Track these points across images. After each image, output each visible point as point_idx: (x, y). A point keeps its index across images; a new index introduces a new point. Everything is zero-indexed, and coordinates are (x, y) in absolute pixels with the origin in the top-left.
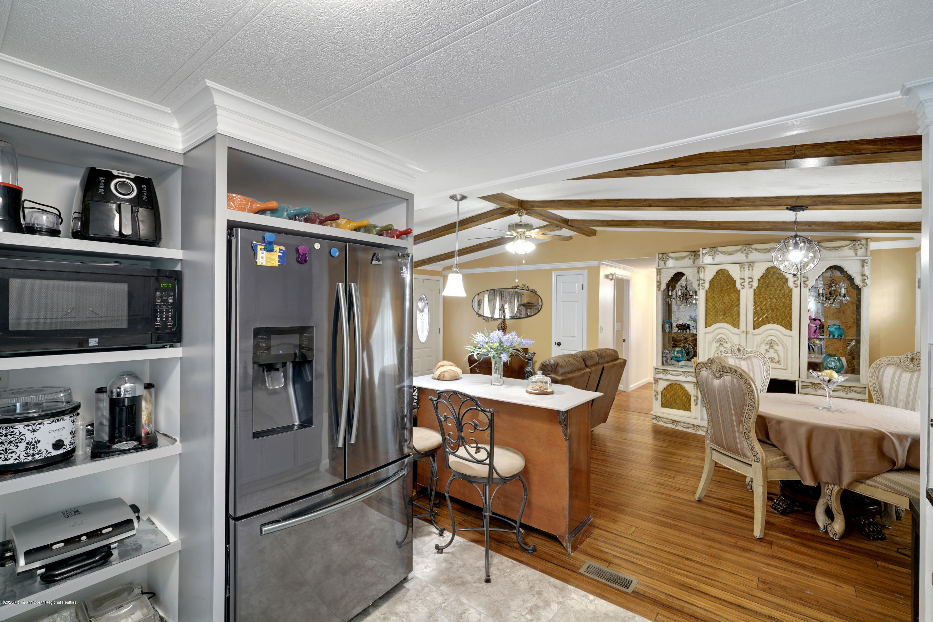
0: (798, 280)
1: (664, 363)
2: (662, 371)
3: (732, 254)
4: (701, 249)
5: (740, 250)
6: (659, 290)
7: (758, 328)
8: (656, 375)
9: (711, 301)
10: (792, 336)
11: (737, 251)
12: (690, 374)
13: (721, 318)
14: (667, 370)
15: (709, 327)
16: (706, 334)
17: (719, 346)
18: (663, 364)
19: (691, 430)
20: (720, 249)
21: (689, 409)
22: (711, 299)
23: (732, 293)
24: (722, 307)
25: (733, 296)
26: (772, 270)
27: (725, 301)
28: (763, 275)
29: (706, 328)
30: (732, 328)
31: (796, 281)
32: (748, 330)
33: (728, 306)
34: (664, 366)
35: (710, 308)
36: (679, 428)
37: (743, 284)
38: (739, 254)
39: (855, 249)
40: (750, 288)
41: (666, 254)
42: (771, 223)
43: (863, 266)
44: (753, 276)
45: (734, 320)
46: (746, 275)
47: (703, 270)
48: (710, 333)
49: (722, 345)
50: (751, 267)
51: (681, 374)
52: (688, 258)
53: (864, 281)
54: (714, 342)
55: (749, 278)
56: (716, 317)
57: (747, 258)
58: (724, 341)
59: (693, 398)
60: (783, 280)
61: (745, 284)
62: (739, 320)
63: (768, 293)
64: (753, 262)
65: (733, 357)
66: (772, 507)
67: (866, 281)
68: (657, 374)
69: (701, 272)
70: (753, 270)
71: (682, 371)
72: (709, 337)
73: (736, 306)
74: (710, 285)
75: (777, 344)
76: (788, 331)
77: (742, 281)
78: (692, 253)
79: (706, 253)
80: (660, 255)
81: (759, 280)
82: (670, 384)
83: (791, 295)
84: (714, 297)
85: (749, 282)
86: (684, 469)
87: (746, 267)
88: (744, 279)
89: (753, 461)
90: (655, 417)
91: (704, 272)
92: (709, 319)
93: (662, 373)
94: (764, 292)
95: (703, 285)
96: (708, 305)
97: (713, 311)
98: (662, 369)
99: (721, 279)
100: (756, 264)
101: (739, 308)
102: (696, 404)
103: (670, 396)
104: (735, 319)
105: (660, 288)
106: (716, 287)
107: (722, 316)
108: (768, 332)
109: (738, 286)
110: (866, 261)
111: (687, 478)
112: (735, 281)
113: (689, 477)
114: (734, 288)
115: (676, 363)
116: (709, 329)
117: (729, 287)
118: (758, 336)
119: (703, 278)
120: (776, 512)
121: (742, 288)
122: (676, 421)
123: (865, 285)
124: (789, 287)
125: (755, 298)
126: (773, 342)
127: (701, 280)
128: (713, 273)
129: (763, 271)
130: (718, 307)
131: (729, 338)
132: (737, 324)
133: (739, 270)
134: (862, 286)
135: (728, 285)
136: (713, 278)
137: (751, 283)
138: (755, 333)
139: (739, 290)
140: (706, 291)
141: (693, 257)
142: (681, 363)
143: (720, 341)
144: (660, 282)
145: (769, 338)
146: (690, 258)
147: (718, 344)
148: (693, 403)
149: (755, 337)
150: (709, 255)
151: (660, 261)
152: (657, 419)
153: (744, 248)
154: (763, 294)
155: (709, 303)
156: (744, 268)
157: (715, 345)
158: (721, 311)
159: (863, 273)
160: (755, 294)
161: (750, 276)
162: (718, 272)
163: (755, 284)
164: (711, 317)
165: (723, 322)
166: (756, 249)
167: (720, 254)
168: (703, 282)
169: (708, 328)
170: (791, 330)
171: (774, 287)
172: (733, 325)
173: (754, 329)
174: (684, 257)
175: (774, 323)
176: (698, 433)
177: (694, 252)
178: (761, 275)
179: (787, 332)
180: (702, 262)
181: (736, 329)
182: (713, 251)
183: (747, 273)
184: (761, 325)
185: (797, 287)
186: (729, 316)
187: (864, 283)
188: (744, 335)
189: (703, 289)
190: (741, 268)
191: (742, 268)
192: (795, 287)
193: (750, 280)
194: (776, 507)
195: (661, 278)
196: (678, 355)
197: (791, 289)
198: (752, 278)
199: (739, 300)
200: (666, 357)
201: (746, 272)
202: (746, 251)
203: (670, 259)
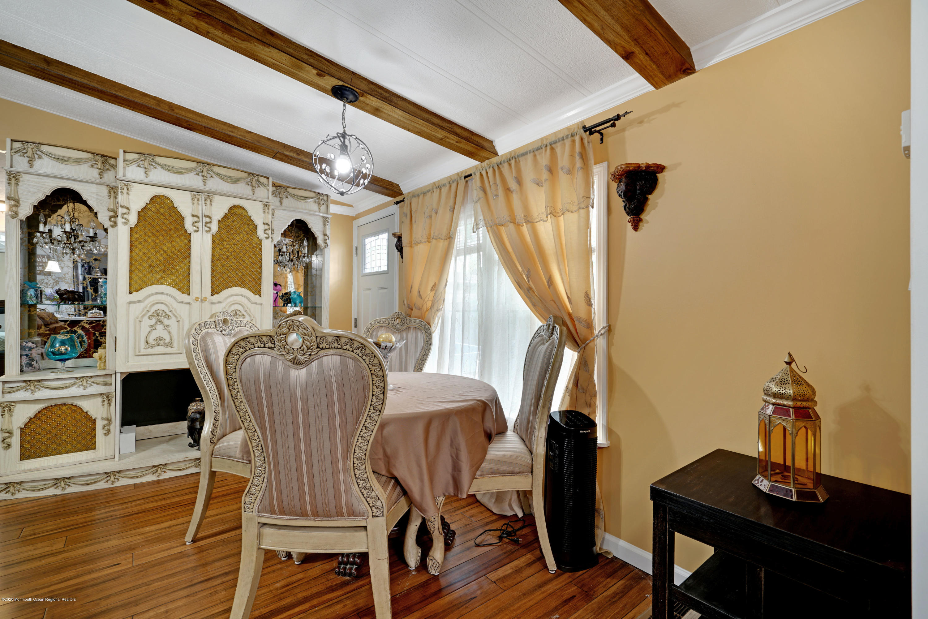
0: (269, 229)
1: (25, 369)
2: (23, 384)
3: (181, 173)
4: (121, 152)
5: (195, 169)
6: (13, 217)
7: (218, 293)
8: (6, 395)
9: (140, 246)
10: (261, 304)
11: (190, 170)
12: (93, 380)
13: (158, 276)
14: (39, 381)
15: (137, 291)
16: (131, 305)
17: (156, 323)
18: (22, 371)
19: (102, 485)
20: (159, 160)
21: (90, 446)
22: (140, 243)
23: (178, 237)
24: (161, 258)
25: (180, 243)
26: (238, 211)
27: (165, 249)
28: (226, 216)
29: (130, 293)
30: (179, 293)
31: (267, 230)
32: (203, 296)
33: (170, 257)
34: (24, 375)
35: (138, 258)
36: (73, 489)
37: (196, 224)
38: (192, 175)
39: (319, 204)
40: (207, 232)
41: (33, 145)
42: (252, 135)
43: (325, 225)
44: (212, 214)
45: (181, 281)
46: (201, 212)
47: (125, 191)
48: (139, 302)
49: (161, 322)
50: (209, 200)
51: (74, 384)
52: (89, 164)
53: (325, 241)
54: (146, 317)
55: (207, 216)
56: (150, 276)
57: (205, 185)
58: (164, 314)
59: (99, 424)
60: (251, 227)
61: (199, 225)
62: (189, 281)
63: (231, 243)
64: (213, 193)
65: (219, 334)
66: (338, 574)
67: (327, 241)
68: (8, 393)
69: (122, 193)
70: (211, 205)
71: (76, 378)
72: (136, 310)
73: (185, 258)
74: (139, 219)
75: (243, 315)
76: (257, 296)
77: (196, 219)
78: (98, 157)
79: (133, 161)
80: (17, 145)
81: (219, 221)
82: (46, 408)
83: (261, 249)
84: (146, 241)
85: (206, 223)
86: (140, 586)
87: (202, 198)
88: (198, 218)
89: (371, 517)
90: (4, 486)
91: (128, 194)
92: (135, 278)
93: (23, 388)
94: (226, 241)
95: (125, 216)
96: (133, 254)
97: (145, 265)
98: (25, 381)
99: (158, 212)
100: (216, 198)
101: (189, 262)
102: (108, 433)
103: (44, 433)
104: (183, 279)
105: (16, 213)
106: (150, 224)
107: (161, 274)
108: (232, 299)
109: (188, 225)
110: (327, 219)
111: (163, 609)
112: (183, 219)
113: (165, 604)
114: (181, 229)
115: (59, 364)
116: (136, 296)
117: (173, 227)
118: (217, 305)
119: (125, 204)
120: (347, 578)
121: (195, 231)
122: (64, 479)
123: (327, 245)
124: (258, 238)
125: (213, 249)
126: (238, 312)
127: (122, 207)
128: (146, 199)
129: (226, 210)
130: (153, 258)
131: (173, 310)
132: (185, 288)
133: (190, 201)
134: (323, 246)
135: (171, 223)
136: (144, 208)
137: (208, 225)
138: (214, 301)
139: (190, 234)
140: (131, 229)
141: (100, 165)
142: (69, 363)
143: (158, 315)
144: (17, 201)
145: (234, 307)
146: (92, 166)
147: (153, 321)
148: (99, 432)
149: (213, 306)
150: (138, 166)
151: (17, 157)
152: (12, 489)
153: (201, 168)
154: (225, 243)
155: (137, 251)
156: (198, 200)
157: (147, 322)
158: (158, 266)
159: (325, 233)
160: (213, 242)
161: (208, 214)
162: (154, 199)
163: (214, 227)
164: (140, 275)
165: (162, 284)
166: (218, 174)
167: (159, 168)
168: (125, 210)
169: (134, 294)
170: (260, 296)
171: (239, 234)
172: (179, 290)
173: (212, 295)
174: (79, 161)
175: (240, 286)
176: (117, 484)
177: (103, 156)
178: (223, 215)
179: (255, 298)
180: (124, 176)
181: (184, 295)
182: (147, 161)
183: (201, 209)
184: (222, 290)
185: (268, 238)
186: (173, 274)
187: (326, 243)
188: (198, 303)
189: (126, 224)
190: (193, 199)
191: (196, 200)
192: (266, 238)
193: (208, 220)
194: (345, 569)
195: (20, 191)
196: (63, 349)
197: (261, 241)
198: (210, 218)
199: (189, 249)
200: (27, 355)
201: (200, 207)
202: (205, 173)
203: (43, 156)
